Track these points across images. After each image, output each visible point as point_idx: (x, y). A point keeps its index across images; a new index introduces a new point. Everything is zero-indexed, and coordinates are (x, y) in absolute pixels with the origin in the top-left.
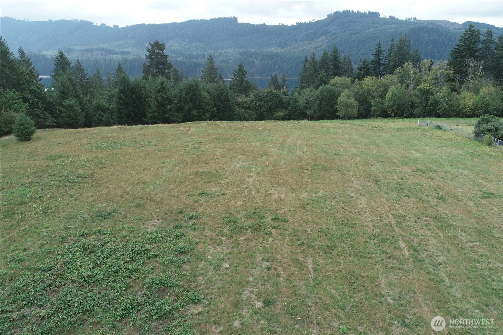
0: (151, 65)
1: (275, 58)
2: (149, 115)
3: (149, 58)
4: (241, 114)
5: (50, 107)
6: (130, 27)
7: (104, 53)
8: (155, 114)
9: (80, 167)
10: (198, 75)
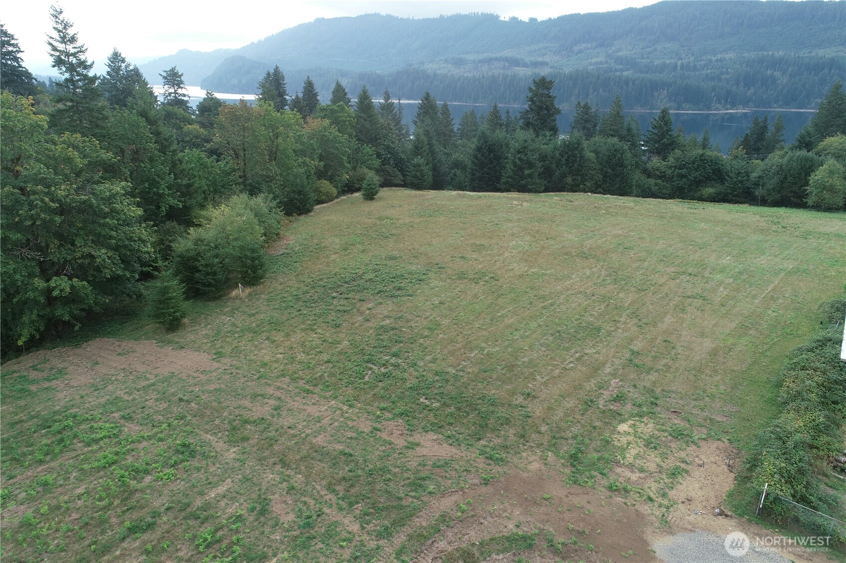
4: (646, 186)
7: (507, 64)
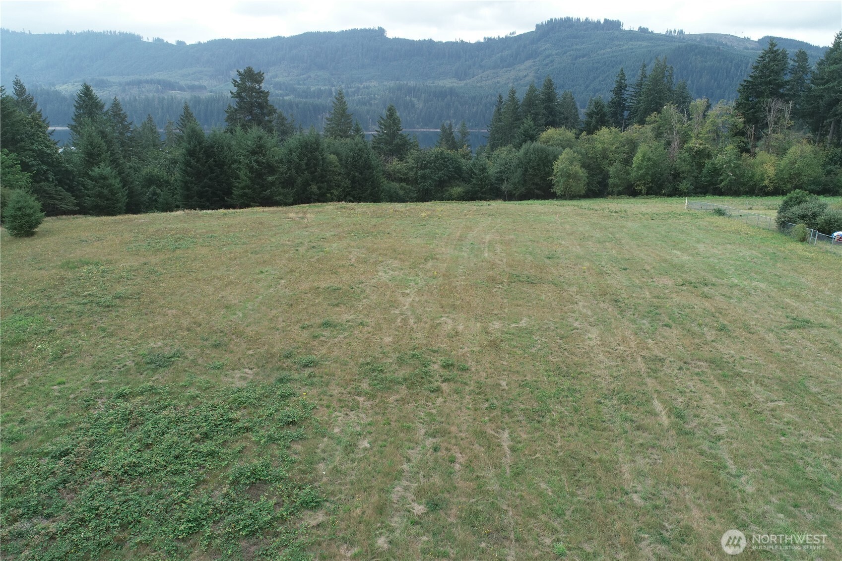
0: (240, 107)
1: (449, 97)
2: (236, 192)
3: (237, 97)
4: (392, 190)
5: (68, 179)
6: (205, 43)
8: (247, 191)
9: (119, 280)
10: (319, 125)
